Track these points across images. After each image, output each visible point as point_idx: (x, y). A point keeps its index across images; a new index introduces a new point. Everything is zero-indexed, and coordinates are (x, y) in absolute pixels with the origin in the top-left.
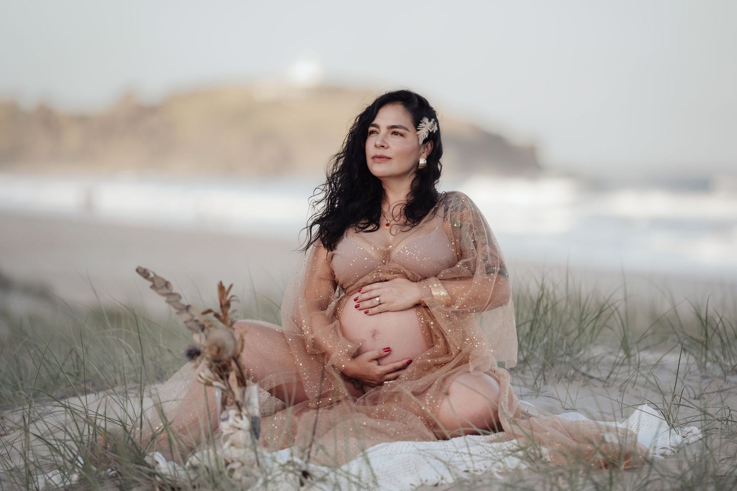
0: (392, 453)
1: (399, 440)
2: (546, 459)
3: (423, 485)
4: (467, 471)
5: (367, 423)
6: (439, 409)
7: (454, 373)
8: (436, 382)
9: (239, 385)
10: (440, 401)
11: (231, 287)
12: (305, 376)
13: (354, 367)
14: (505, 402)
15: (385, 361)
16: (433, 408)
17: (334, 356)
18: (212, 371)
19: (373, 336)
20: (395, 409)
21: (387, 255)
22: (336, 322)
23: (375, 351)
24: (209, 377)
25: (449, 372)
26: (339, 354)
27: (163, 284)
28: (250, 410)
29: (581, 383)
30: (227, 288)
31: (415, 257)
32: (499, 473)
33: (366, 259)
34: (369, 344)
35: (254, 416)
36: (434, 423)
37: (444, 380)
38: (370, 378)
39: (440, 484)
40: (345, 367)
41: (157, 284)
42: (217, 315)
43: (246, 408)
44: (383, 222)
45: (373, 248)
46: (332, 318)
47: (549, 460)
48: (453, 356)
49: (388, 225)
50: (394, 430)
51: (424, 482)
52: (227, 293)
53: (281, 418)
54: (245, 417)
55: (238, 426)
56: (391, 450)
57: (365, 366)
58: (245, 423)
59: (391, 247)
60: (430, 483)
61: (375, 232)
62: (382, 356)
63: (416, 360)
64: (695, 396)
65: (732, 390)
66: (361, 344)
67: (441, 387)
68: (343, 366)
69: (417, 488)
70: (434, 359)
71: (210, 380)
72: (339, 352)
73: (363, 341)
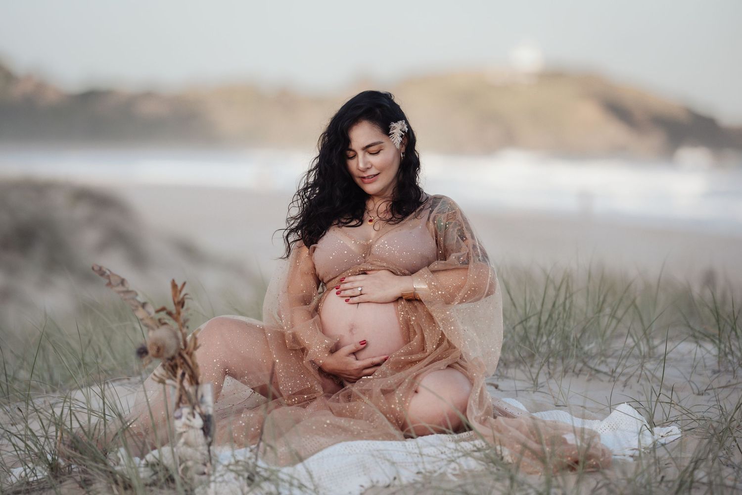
0: (351, 452)
1: (362, 439)
2: (508, 461)
3: (373, 486)
4: (418, 473)
5: (330, 421)
6: (408, 406)
7: (426, 371)
8: (407, 380)
9: (191, 384)
10: (409, 399)
11: (184, 284)
12: (281, 373)
13: (331, 362)
14: (475, 401)
15: (362, 355)
16: (402, 406)
17: (311, 351)
18: (164, 369)
19: (351, 330)
20: (363, 407)
21: (367, 249)
22: (317, 317)
23: (352, 345)
24: (163, 375)
25: (422, 370)
26: (317, 349)
27: (119, 281)
28: (203, 409)
29: (587, 377)
30: (179, 286)
31: (394, 251)
32: (454, 475)
33: (346, 252)
34: (347, 338)
35: (207, 414)
36: (403, 421)
37: (415, 377)
38: (348, 373)
39: (392, 485)
40: (323, 363)
41: (113, 282)
42: (170, 314)
43: (199, 407)
44: (366, 217)
45: (353, 242)
46: (314, 313)
47: (510, 461)
48: (427, 354)
49: (371, 221)
50: (359, 428)
51: (375, 483)
52: (180, 291)
53: (248, 415)
54: (197, 416)
55: (191, 424)
56: (351, 450)
57: (342, 361)
58: (198, 422)
59: (371, 241)
60: (381, 484)
61: (358, 227)
62: (359, 349)
63: (391, 357)
64: (699, 392)
65: (738, 386)
66: (338, 339)
67: (412, 384)
68: (321, 361)
69: (366, 490)
70: (407, 356)
71: (164, 378)
72: (317, 348)
73: (341, 337)
